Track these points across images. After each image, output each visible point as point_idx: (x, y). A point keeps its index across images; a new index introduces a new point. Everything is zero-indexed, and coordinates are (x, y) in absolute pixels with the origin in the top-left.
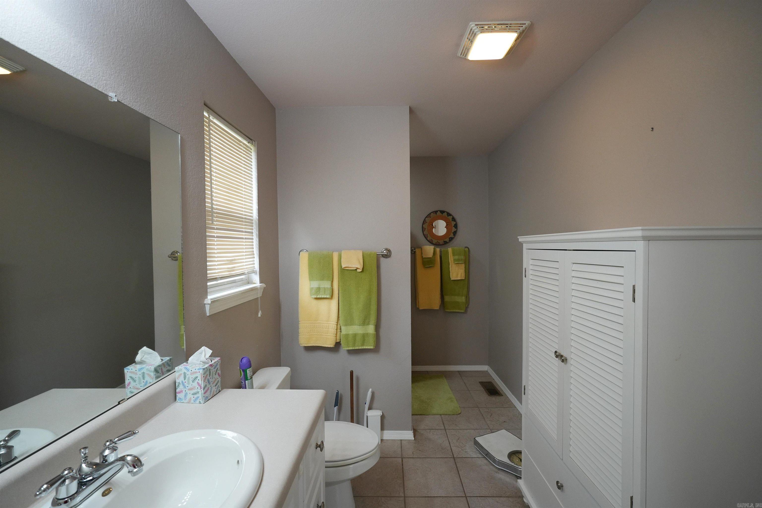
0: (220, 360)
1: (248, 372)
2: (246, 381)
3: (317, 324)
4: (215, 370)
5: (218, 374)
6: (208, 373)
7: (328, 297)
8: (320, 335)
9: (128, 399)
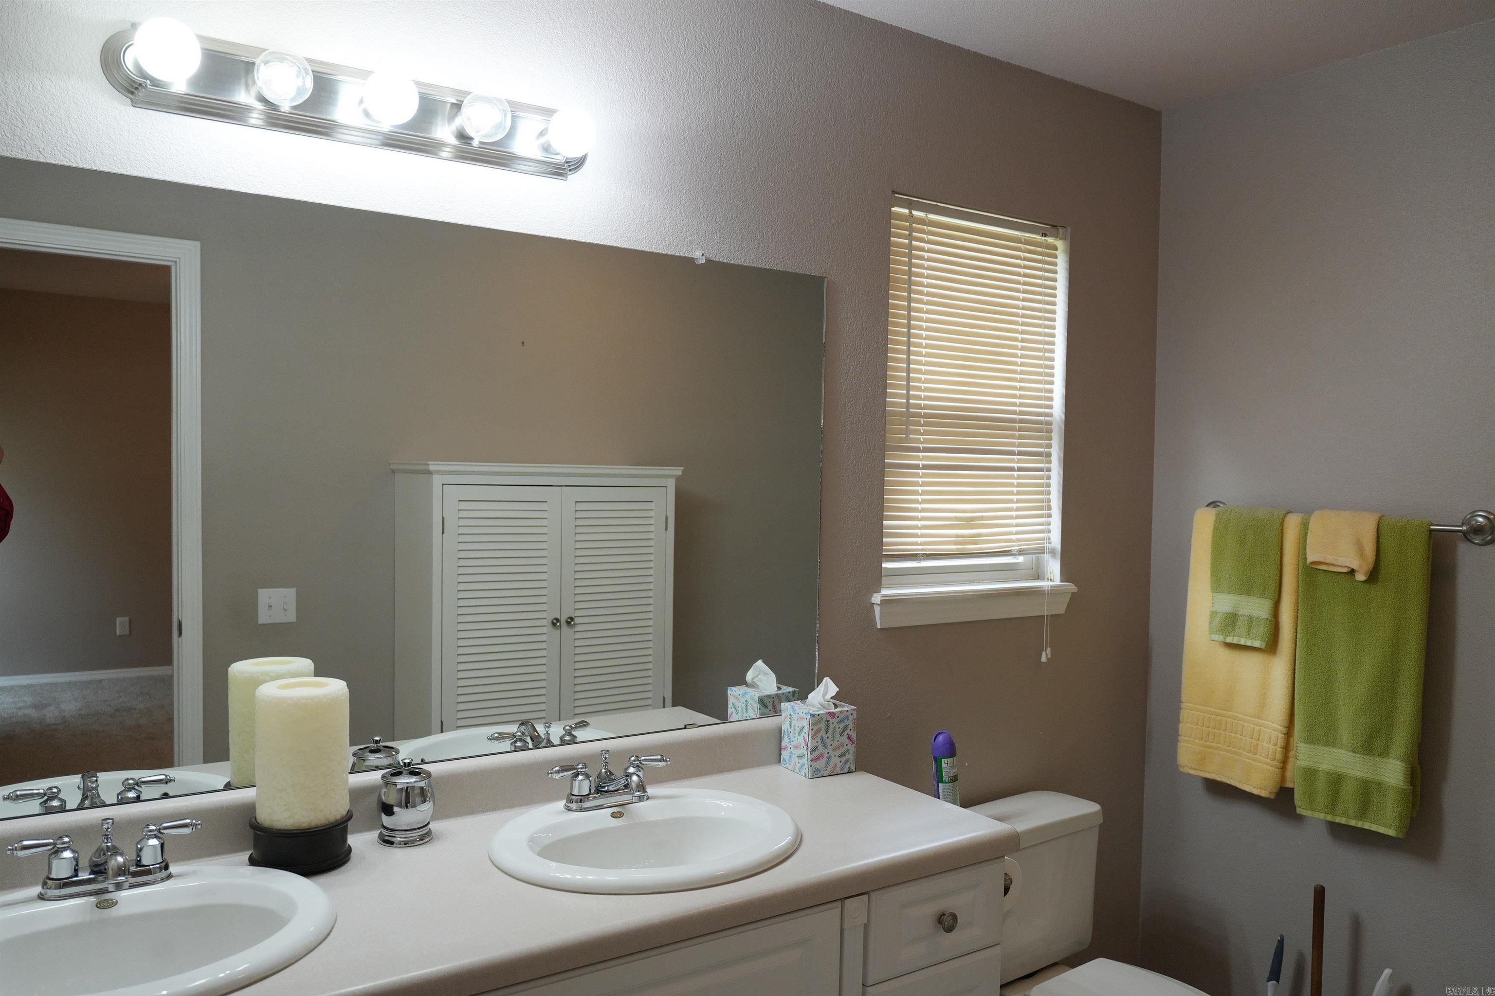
0: (855, 712)
1: (944, 765)
2: (940, 785)
3: (1229, 720)
4: (842, 725)
5: (849, 736)
6: (823, 725)
7: (1257, 644)
8: (1236, 753)
9: (698, 727)
